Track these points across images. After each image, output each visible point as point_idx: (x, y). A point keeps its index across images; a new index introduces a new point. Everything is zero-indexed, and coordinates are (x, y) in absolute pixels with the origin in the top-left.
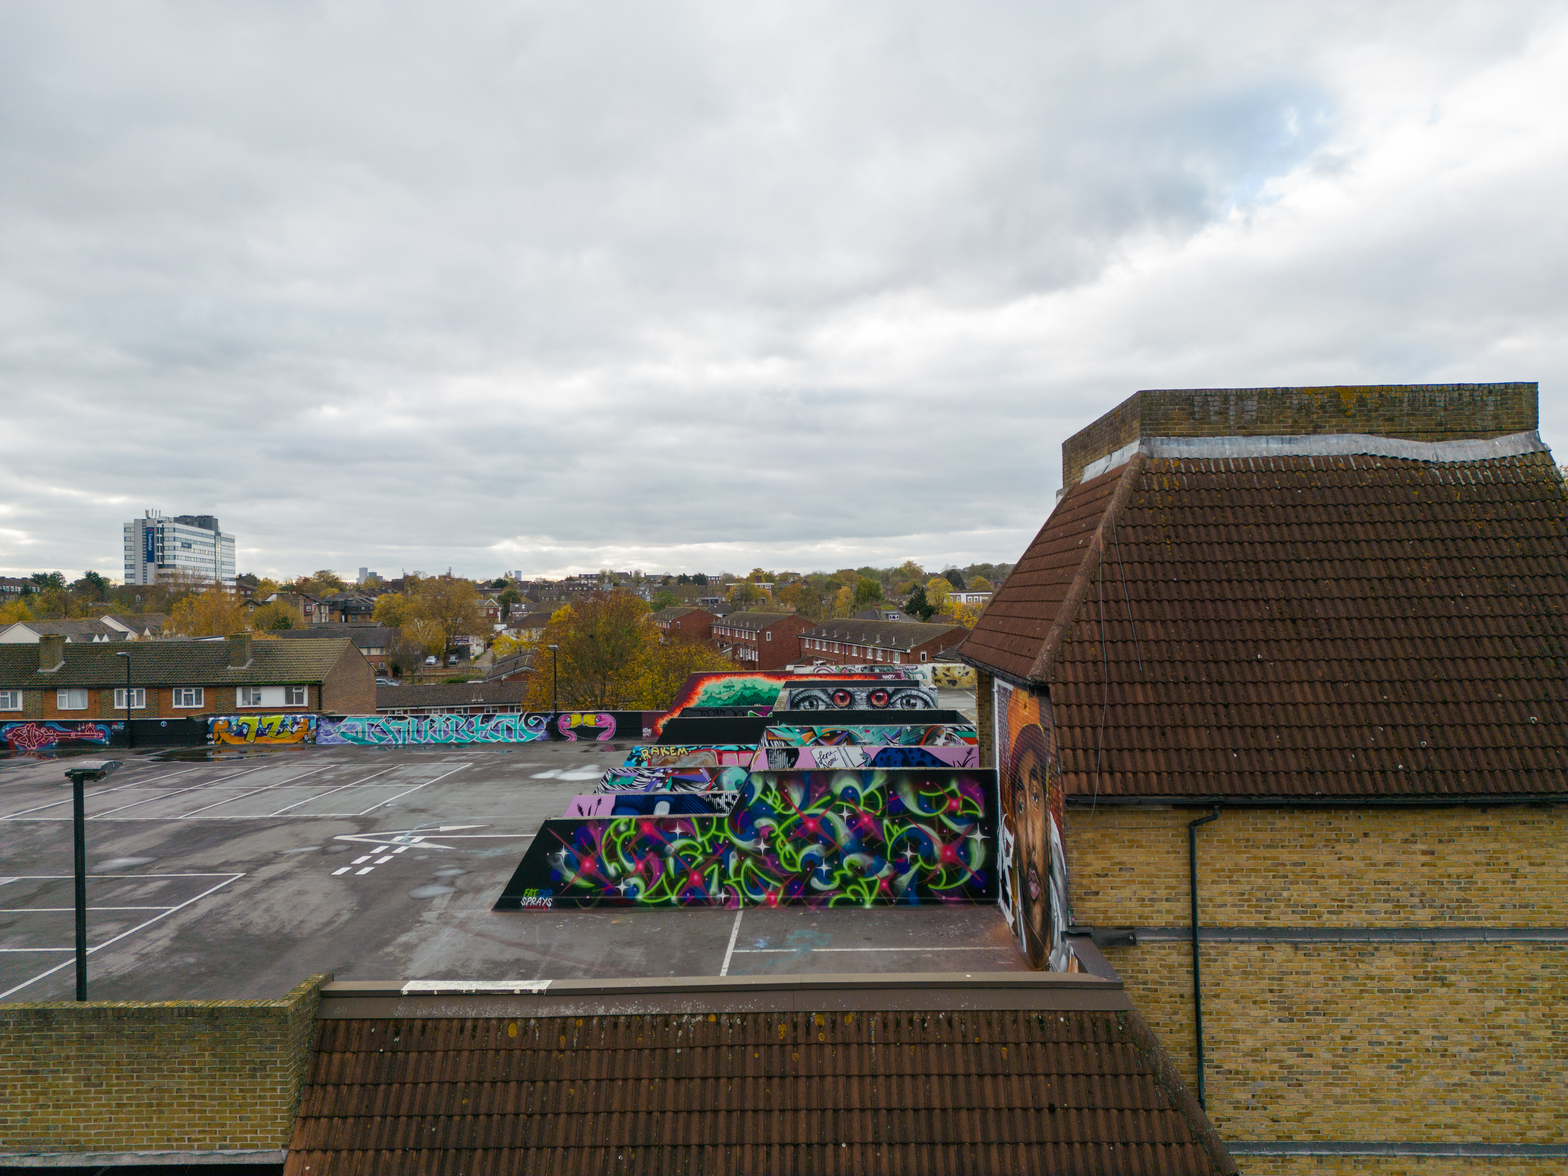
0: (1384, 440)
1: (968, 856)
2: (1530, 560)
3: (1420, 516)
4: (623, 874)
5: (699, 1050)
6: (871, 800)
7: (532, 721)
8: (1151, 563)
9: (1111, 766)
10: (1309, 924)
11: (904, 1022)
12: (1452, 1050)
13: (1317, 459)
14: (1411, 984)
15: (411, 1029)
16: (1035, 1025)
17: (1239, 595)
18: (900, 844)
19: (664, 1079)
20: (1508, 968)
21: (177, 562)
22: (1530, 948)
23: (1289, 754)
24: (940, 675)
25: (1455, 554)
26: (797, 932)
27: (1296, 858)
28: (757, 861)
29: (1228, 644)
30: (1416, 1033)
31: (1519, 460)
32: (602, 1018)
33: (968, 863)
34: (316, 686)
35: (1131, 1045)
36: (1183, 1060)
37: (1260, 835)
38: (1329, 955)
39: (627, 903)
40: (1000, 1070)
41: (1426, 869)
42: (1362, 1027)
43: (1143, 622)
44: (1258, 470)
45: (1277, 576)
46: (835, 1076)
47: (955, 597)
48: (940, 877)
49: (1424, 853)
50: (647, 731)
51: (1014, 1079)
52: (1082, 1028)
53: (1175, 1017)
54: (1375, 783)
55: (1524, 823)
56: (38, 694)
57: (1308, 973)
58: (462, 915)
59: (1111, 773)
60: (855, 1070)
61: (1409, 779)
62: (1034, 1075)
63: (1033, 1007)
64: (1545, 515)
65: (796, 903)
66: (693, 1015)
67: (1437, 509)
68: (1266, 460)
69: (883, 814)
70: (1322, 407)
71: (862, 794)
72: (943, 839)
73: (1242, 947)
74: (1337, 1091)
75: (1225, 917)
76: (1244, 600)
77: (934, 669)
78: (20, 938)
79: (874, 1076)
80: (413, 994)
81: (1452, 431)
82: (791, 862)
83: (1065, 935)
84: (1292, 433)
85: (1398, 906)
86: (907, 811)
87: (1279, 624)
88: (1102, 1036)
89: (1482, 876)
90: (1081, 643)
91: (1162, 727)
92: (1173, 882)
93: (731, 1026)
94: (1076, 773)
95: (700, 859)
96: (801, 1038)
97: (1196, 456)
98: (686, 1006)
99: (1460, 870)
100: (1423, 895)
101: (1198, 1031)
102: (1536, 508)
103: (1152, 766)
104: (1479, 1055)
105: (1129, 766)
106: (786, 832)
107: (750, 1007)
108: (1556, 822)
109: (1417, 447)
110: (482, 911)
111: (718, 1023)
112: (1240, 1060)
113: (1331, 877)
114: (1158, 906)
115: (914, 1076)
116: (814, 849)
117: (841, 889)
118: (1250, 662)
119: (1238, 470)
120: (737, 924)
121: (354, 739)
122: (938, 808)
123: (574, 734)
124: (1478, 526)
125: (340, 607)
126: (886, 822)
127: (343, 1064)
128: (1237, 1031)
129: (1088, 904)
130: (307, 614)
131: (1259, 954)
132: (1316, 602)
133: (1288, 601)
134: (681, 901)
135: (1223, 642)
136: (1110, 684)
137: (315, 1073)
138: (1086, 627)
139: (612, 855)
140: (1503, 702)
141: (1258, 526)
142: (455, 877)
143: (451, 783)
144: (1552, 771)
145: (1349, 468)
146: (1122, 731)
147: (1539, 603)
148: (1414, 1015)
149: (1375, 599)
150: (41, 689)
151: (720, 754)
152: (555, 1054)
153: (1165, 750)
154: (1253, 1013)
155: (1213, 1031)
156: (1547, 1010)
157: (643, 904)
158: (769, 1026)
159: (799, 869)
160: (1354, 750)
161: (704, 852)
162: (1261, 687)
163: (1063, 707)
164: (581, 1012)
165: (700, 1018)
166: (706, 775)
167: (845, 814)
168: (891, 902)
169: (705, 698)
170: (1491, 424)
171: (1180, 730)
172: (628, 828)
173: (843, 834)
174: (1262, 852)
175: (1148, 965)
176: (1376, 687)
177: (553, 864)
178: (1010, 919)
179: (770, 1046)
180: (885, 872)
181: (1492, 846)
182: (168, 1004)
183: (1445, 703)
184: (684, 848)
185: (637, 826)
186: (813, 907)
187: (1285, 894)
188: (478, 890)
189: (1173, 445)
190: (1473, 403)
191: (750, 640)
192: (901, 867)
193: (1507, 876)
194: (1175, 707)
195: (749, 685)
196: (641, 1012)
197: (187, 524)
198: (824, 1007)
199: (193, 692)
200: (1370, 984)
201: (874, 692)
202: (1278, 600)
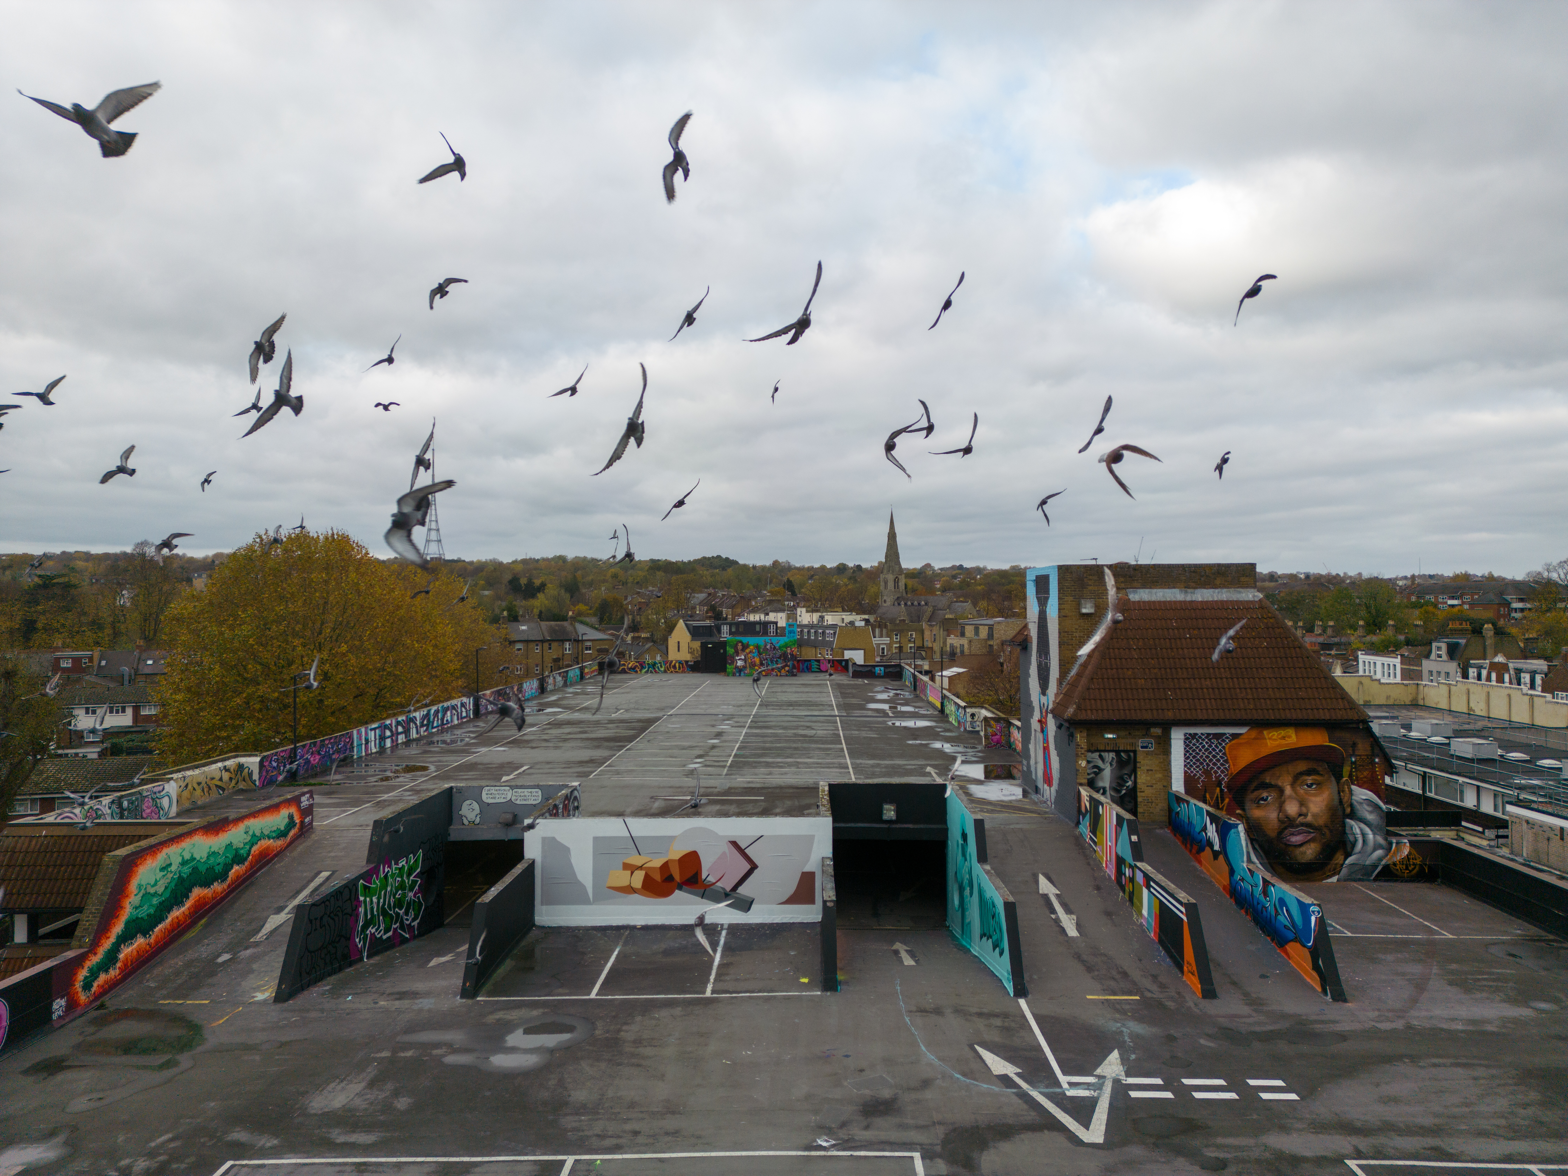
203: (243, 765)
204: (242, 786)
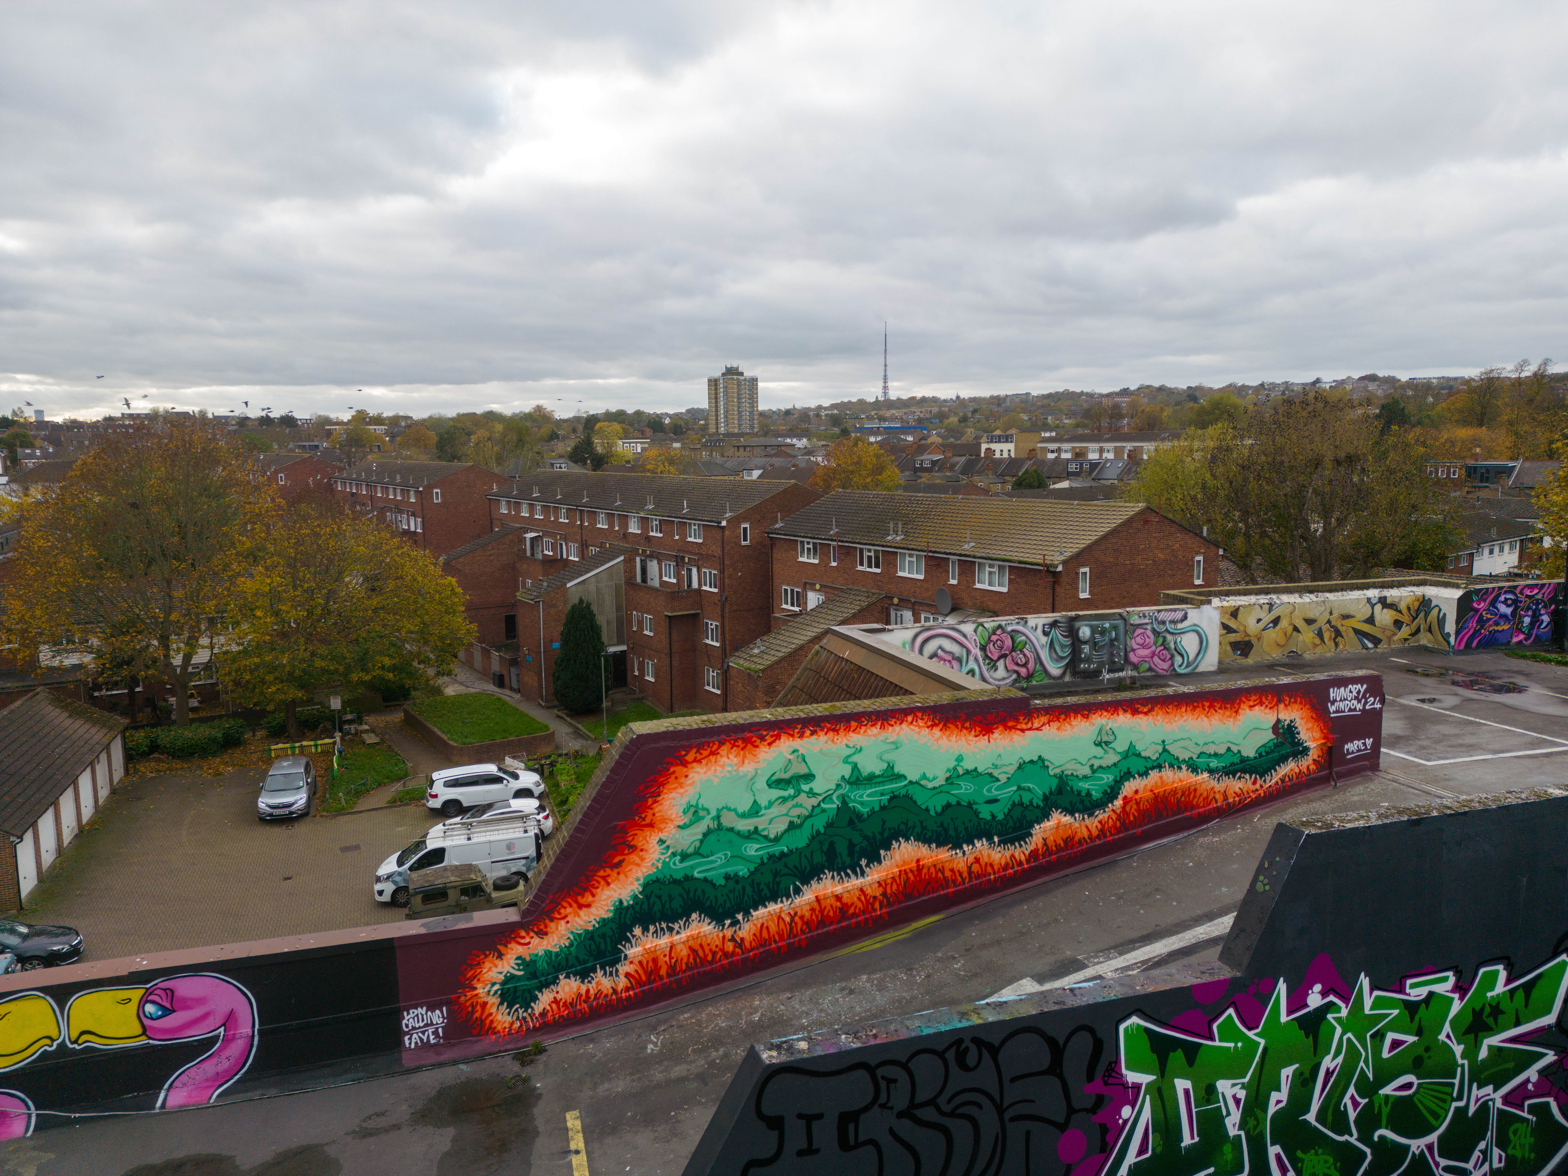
191: (404, 502)
203: (1430, 600)
204: (1425, 639)
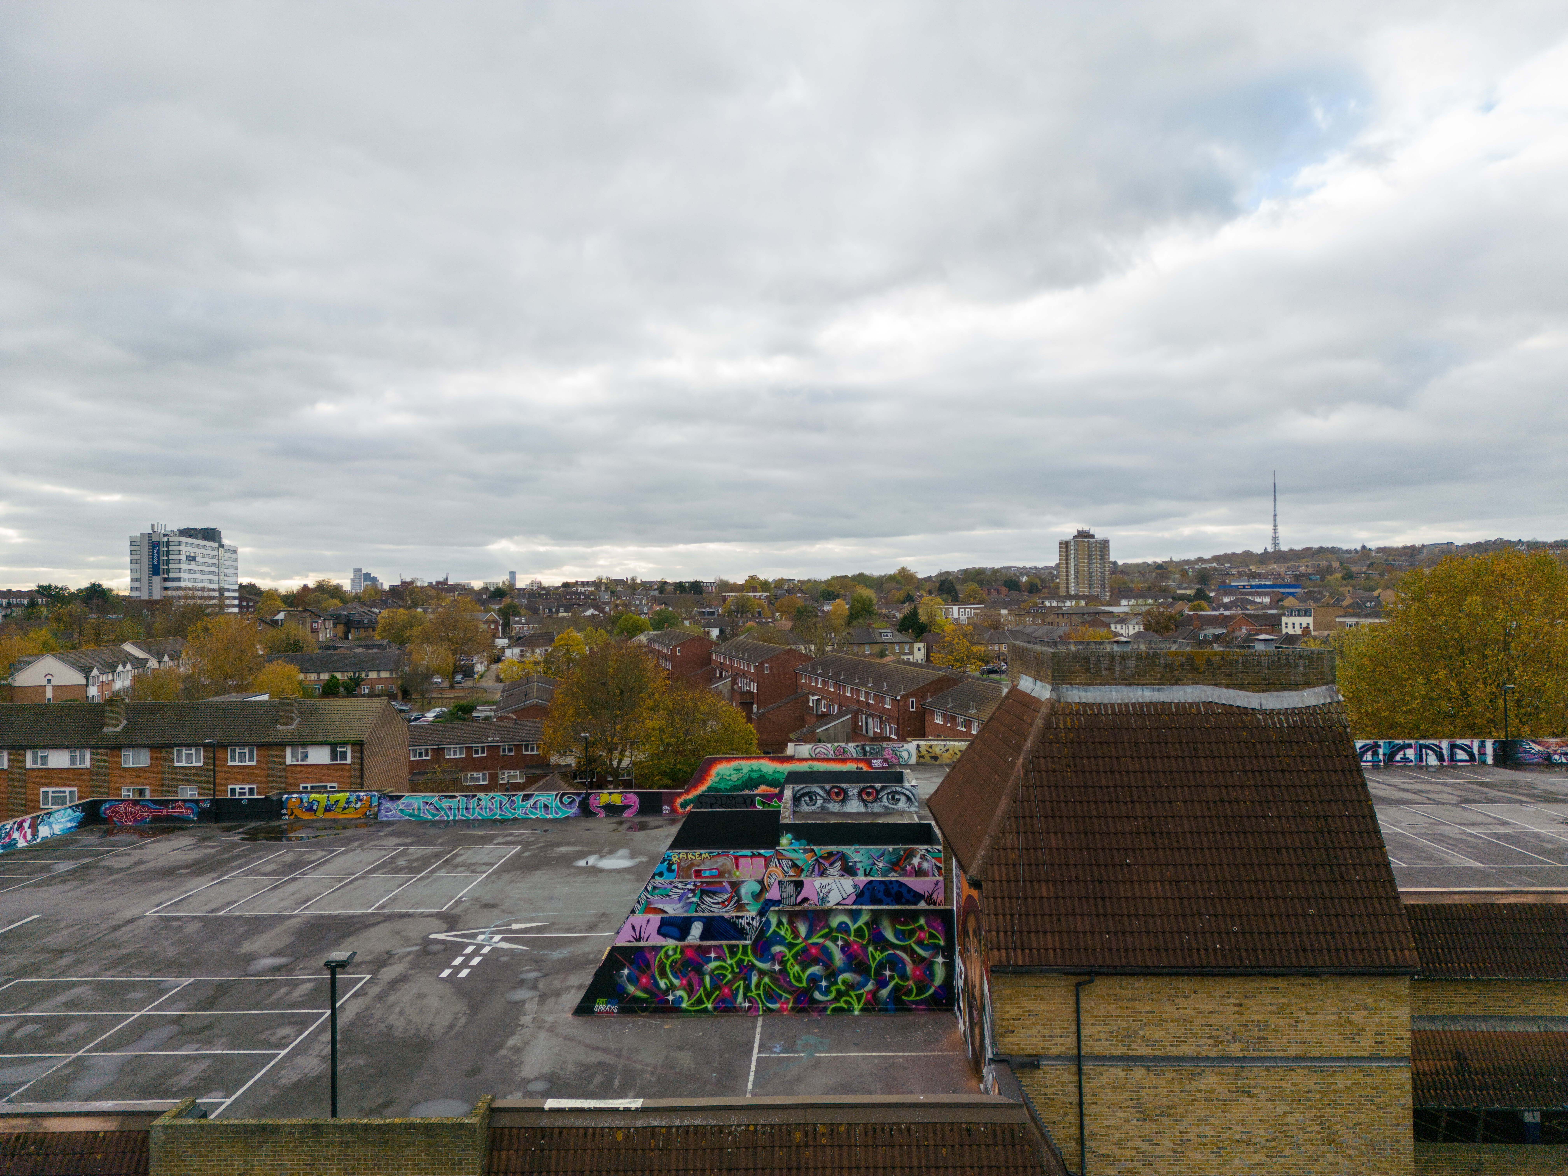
0: (1225, 690)
1: (932, 975)
2: (1321, 788)
3: (1246, 753)
4: (671, 988)
5: (743, 1150)
6: (859, 932)
7: (566, 800)
8: (1056, 787)
9: (1022, 944)
10: (1157, 1053)
11: (879, 1131)
12: (1254, 1140)
13: (1177, 705)
14: (1227, 1095)
15: (552, 1134)
16: (965, 1133)
17: (1116, 813)
18: (881, 966)
19: (720, 1170)
20: (1292, 1084)
21: (182, 575)
22: (1307, 1071)
23: (1144, 936)
24: (924, 752)
25: (1268, 783)
26: (804, 1037)
27: (1148, 1008)
28: (773, 979)
29: (1107, 851)
30: (1230, 1129)
31: (1320, 709)
32: (678, 1127)
33: (932, 980)
34: (359, 745)
35: (1027, 1147)
36: (1070, 1149)
37: (1124, 992)
38: (1171, 1075)
39: (674, 1010)
40: (941, 1164)
41: (1236, 1016)
42: (1194, 1125)
43: (1048, 833)
44: (1135, 714)
45: (1144, 799)
46: (833, 1168)
47: (947, 609)
48: (911, 991)
49: (1235, 1005)
50: (666, 809)
51: (950, 1170)
52: (995, 1134)
53: (1066, 1118)
54: (1200, 958)
55: (1303, 985)
56: (104, 753)
57: (1156, 1088)
58: (550, 1019)
59: (1023, 950)
60: (846, 1164)
61: (1223, 955)
62: (963, 1167)
63: (963, 1120)
64: (1334, 753)
65: (802, 1010)
66: (739, 1126)
67: (1258, 747)
68: (1141, 705)
69: (868, 943)
70: (1182, 666)
71: (853, 928)
72: (914, 961)
73: (1112, 1069)
74: (1176, 1169)
75: (1100, 1048)
76: (1120, 817)
77: (918, 746)
78: (223, 1040)
79: (858, 1168)
80: (552, 1110)
81: (1273, 684)
82: (799, 979)
83: (991, 1061)
84: (1160, 684)
85: (1218, 1041)
86: (887, 940)
87: (1143, 836)
88: (1009, 1140)
89: (1274, 1021)
90: (1005, 849)
91: (1059, 915)
92: (1065, 1024)
93: (764, 1133)
94: (999, 949)
95: (730, 976)
96: (810, 1142)
97: (1091, 701)
98: (734, 1119)
99: (1259, 1017)
100: (1235, 1034)
101: (1082, 1127)
102: (1328, 747)
103: (1050, 945)
104: (1273, 1144)
105: (1034, 944)
106: (795, 956)
107: (777, 1120)
108: (1325, 984)
109: (1248, 697)
110: (564, 1015)
111: (755, 1131)
112: (1110, 1147)
113: (1172, 1021)
114: (1054, 1041)
115: (884, 1168)
116: (816, 969)
117: (836, 999)
118: (1121, 866)
119: (1121, 713)
120: (759, 1030)
121: (411, 815)
122: (910, 939)
123: (602, 811)
124: (1286, 760)
125: (344, 620)
126: (870, 949)
127: (508, 1159)
128: (1108, 1127)
129: (1007, 1039)
130: (314, 631)
131: (1123, 1074)
132: (1170, 819)
133: (1150, 818)
134: (715, 1009)
135: (1103, 849)
136: (1024, 881)
137: (490, 1165)
138: (1009, 837)
139: (663, 974)
140: (1292, 898)
141: (1132, 758)
142: (536, 980)
143: (508, 871)
144: (1321, 951)
145: (1199, 713)
146: (1031, 918)
147: (1323, 822)
148: (1229, 1116)
149: (1210, 817)
150: (108, 748)
151: (737, 858)
152: (648, 1152)
153: (1059, 932)
154: (1120, 1115)
155: (1092, 1128)
156: (1318, 1113)
157: (686, 1011)
158: (789, 1133)
159: (804, 985)
160: (1187, 933)
161: (733, 971)
162: (1128, 884)
163: (991, 899)
164: (664, 1123)
165: (743, 1128)
166: (728, 887)
167: (840, 943)
168: (874, 1010)
169: (717, 779)
170: (1301, 680)
171: (1071, 917)
172: (675, 953)
173: (838, 958)
174: (1125, 1004)
175: (1048, 1082)
176: (1206, 886)
177: (618, 980)
178: (962, 1028)
179: (790, 1147)
180: (870, 987)
181: (1282, 1001)
182: (396, 1120)
183: (1252, 898)
184: (717, 968)
185: (682, 951)
186: (815, 1014)
187: (1141, 1033)
188: (558, 994)
189: (1075, 692)
190: (1288, 664)
191: (748, 672)
192: (882, 983)
193: (1292, 1022)
194: (1068, 900)
195: (755, 768)
196: (704, 1123)
197: (191, 536)
198: (825, 1120)
199: (247, 751)
200: (1199, 1096)
201: (864, 788)
202: (1143, 817)
